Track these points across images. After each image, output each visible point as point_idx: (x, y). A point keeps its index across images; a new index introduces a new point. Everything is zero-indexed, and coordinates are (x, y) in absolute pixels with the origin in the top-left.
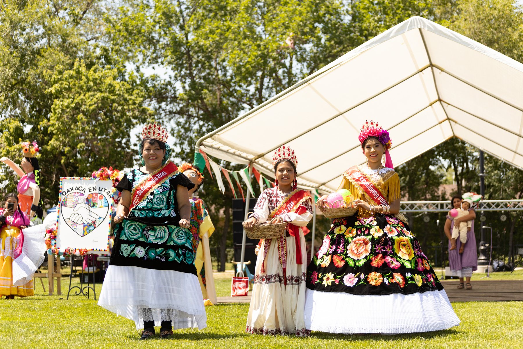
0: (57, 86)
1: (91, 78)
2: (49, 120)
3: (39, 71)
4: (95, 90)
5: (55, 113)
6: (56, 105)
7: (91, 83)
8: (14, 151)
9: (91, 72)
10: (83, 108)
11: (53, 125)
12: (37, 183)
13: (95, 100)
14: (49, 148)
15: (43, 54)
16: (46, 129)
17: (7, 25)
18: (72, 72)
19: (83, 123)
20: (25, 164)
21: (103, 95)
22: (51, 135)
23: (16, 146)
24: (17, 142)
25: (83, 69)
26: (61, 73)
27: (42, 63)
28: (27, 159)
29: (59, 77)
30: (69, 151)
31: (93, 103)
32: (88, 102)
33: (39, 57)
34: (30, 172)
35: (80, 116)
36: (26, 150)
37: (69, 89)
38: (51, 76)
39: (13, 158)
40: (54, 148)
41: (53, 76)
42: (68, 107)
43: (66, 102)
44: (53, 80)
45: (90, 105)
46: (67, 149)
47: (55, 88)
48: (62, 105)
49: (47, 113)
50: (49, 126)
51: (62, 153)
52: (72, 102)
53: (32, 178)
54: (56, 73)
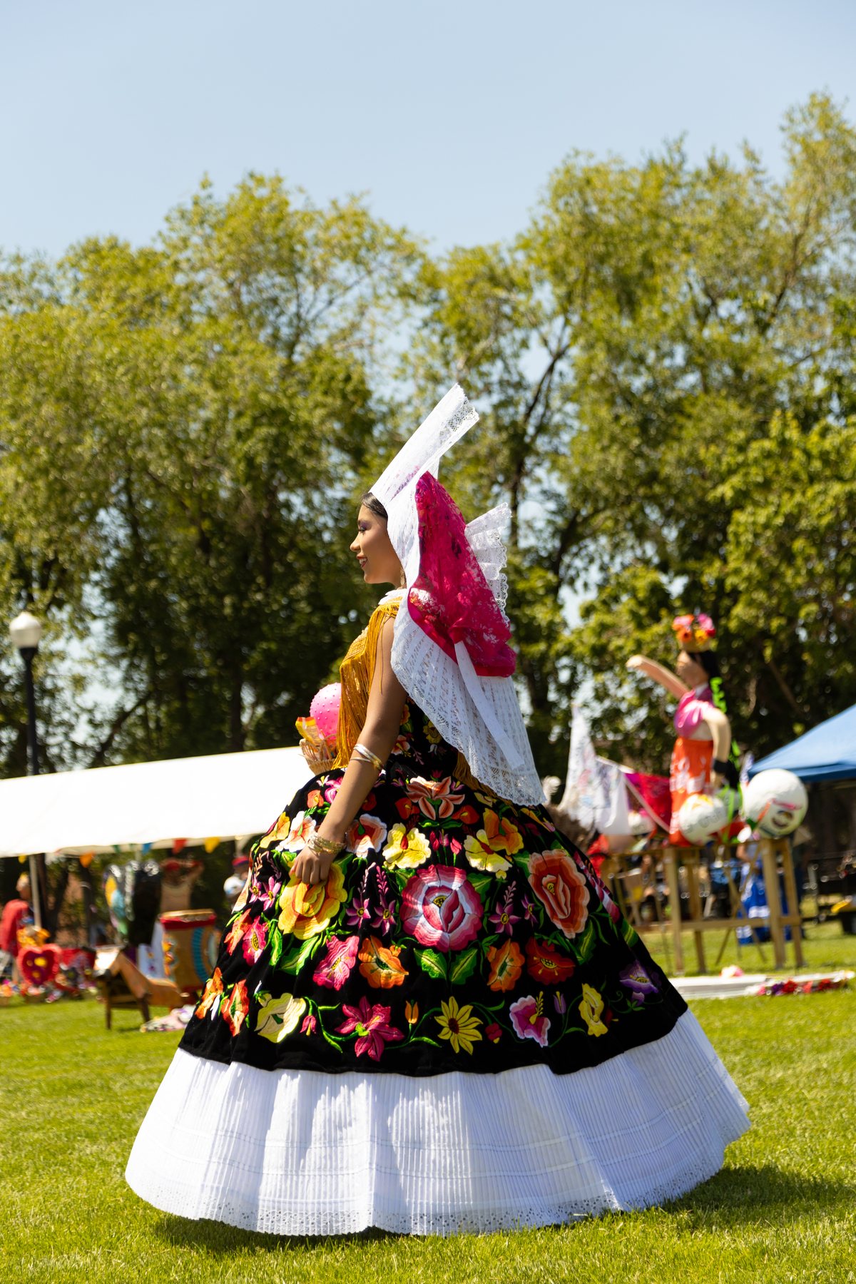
0: (736, 480)
1: (815, 452)
2: (725, 561)
3: (685, 451)
4: (827, 479)
5: (738, 544)
6: (738, 524)
7: (817, 465)
8: (653, 641)
9: (814, 437)
10: (804, 523)
11: (737, 571)
12: (718, 708)
13: (830, 501)
14: (733, 625)
15: (688, 409)
16: (720, 582)
17: (601, 354)
18: (767, 444)
19: (807, 559)
20: (687, 669)
21: (847, 488)
22: (735, 595)
23: (658, 629)
24: (657, 619)
25: (793, 434)
26: (742, 448)
27: (690, 431)
28: (692, 655)
29: (740, 458)
30: (781, 628)
31: (825, 508)
32: (815, 508)
33: (681, 420)
34: (700, 683)
35: (799, 544)
36: (686, 635)
37: (766, 485)
38: (719, 460)
39: (652, 655)
40: (745, 625)
41: (725, 459)
42: (766, 526)
43: (762, 515)
44: (724, 467)
45: (820, 516)
46: (775, 623)
47: (733, 487)
48: (754, 523)
49: (720, 544)
50: (727, 575)
51: (765, 634)
52: (776, 513)
53: (707, 697)
54: (732, 450)
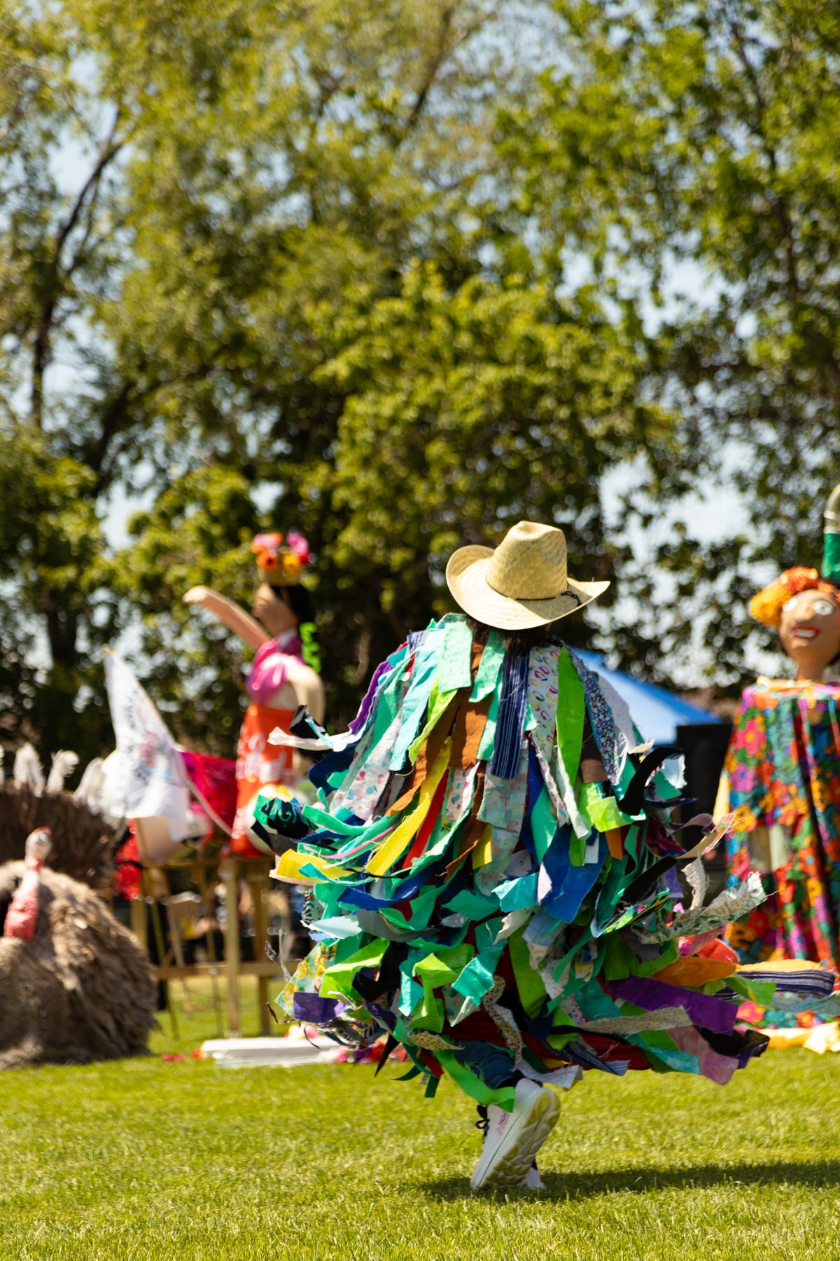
0: (354, 354)
1: (463, 320)
2: (332, 463)
3: (285, 305)
4: (478, 360)
5: (353, 443)
6: (354, 415)
7: (465, 340)
8: (229, 573)
9: (463, 299)
10: (444, 421)
11: (350, 482)
12: (309, 665)
13: (480, 392)
14: (341, 556)
15: (292, 246)
16: (326, 495)
17: (168, 159)
18: (400, 306)
19: (447, 470)
20: (269, 608)
21: (505, 373)
22: (345, 515)
23: (235, 556)
24: (235, 542)
25: (435, 294)
26: (364, 309)
27: (292, 278)
28: (276, 589)
29: (361, 323)
30: (405, 565)
31: (472, 401)
32: (460, 399)
33: (280, 260)
34: (285, 629)
35: (436, 449)
36: (270, 561)
37: (394, 364)
38: (331, 322)
39: (226, 591)
40: (358, 558)
41: (341, 324)
42: (393, 421)
43: (387, 406)
44: (338, 335)
45: (466, 411)
46: (398, 557)
47: (349, 364)
48: (376, 416)
49: (326, 442)
50: (335, 486)
51: (384, 572)
52: (407, 404)
53: (294, 649)
54: (349, 311)
